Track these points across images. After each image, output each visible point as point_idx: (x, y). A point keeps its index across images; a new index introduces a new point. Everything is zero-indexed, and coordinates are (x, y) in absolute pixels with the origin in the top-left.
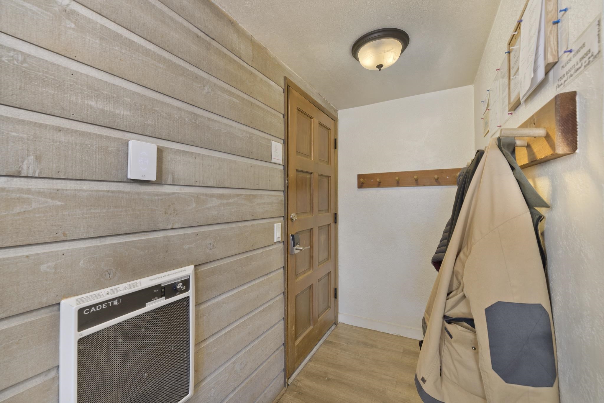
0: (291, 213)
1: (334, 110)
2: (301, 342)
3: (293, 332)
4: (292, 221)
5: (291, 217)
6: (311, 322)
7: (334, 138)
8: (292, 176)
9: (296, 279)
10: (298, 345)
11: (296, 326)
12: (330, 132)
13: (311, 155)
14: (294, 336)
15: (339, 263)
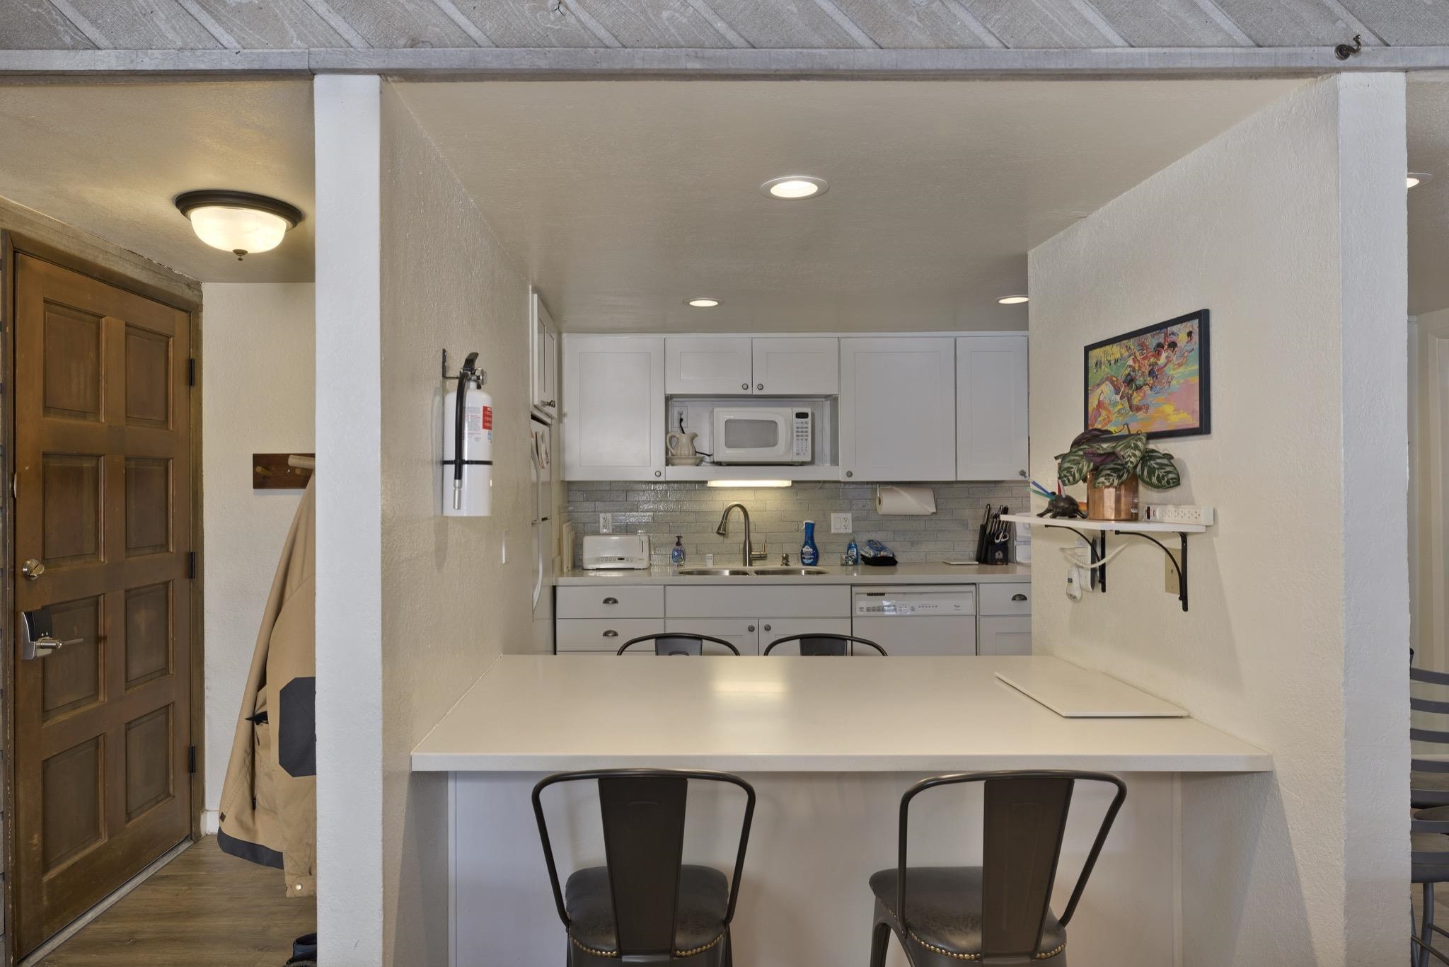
0: (26, 560)
1: (188, 285)
2: (62, 874)
3: (34, 849)
4: (30, 580)
5: (25, 570)
6: (102, 829)
7: (188, 358)
8: (27, 468)
9: (44, 721)
10: (52, 881)
11: (45, 836)
12: (171, 343)
13: (98, 409)
14: (37, 859)
15: (206, 680)
